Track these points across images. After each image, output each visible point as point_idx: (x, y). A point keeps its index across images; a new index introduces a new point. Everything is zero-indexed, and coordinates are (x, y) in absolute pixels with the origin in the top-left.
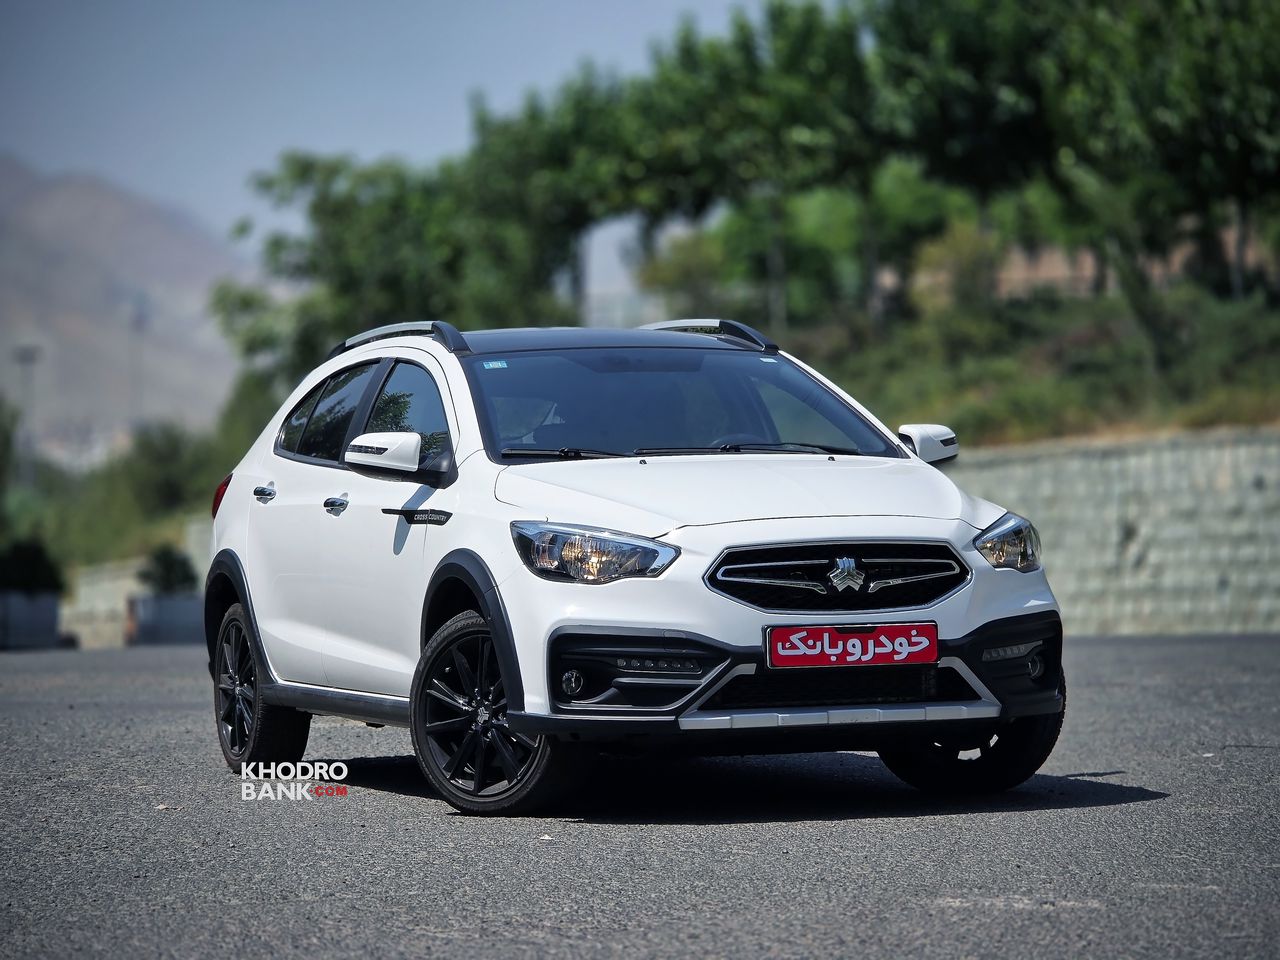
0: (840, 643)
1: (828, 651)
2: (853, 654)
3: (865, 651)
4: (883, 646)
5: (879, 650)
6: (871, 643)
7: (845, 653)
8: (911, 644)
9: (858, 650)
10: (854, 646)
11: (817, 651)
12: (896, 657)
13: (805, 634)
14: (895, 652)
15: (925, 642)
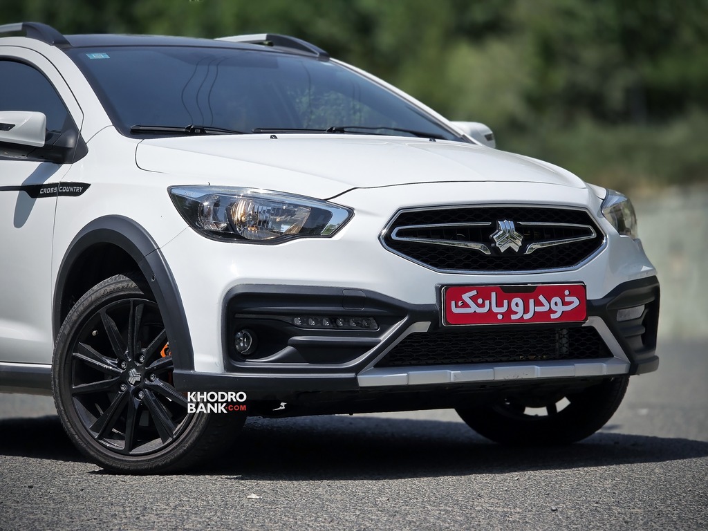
0: (506, 302)
1: (495, 309)
2: (516, 313)
3: (526, 310)
4: (542, 305)
5: (539, 309)
6: (531, 302)
7: (510, 311)
8: (565, 303)
9: (520, 309)
10: (517, 305)
11: (485, 309)
12: (553, 316)
13: (474, 293)
14: (551, 311)
15: (576, 302)
